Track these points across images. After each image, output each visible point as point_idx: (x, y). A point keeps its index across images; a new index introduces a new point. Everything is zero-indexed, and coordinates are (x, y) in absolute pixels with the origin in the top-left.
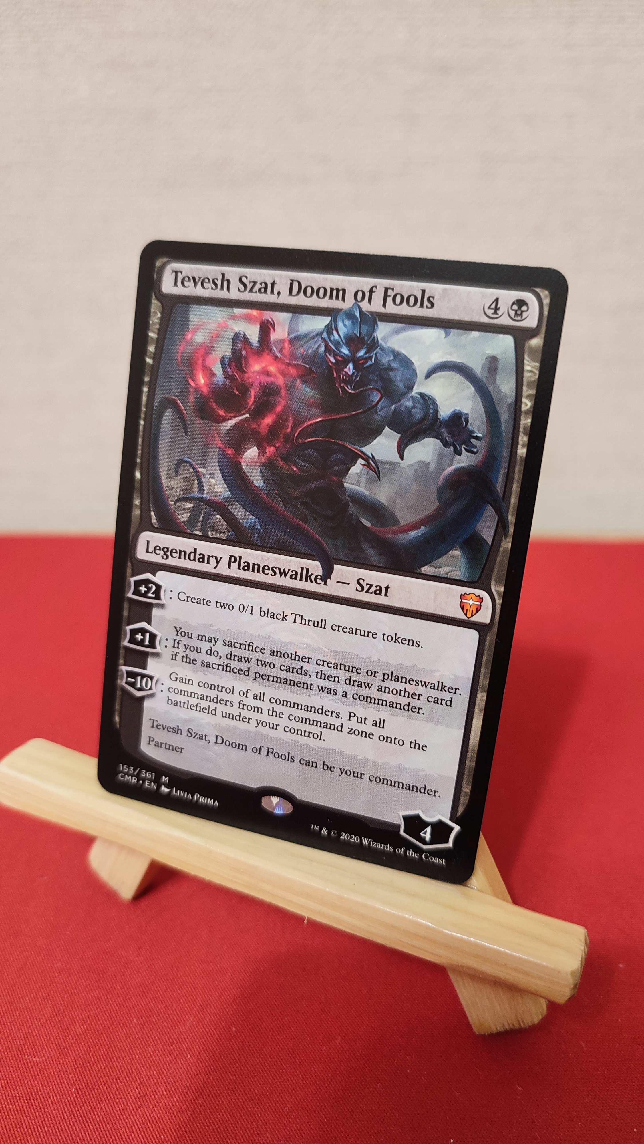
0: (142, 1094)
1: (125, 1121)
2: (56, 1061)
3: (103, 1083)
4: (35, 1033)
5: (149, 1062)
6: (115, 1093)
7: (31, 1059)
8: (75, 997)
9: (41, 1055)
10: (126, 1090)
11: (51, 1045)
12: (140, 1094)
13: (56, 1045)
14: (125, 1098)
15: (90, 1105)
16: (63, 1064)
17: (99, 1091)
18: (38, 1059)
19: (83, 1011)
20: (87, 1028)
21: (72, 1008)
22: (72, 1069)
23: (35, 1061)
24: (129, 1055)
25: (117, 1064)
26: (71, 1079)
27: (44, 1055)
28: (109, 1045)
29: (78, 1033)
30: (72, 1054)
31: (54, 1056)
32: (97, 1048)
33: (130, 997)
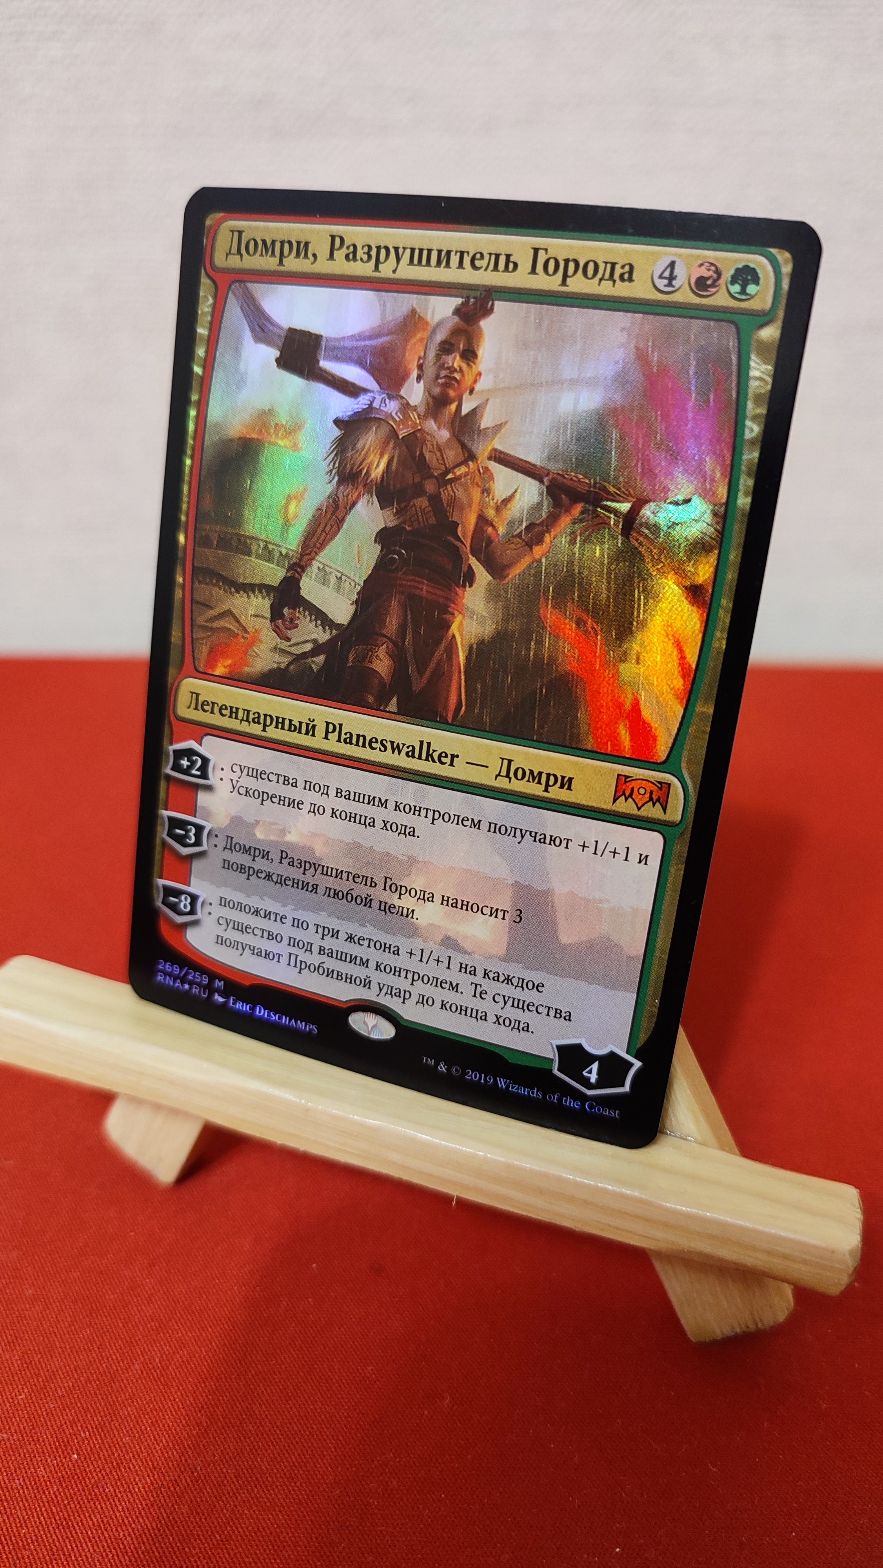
0: (156, 1486)
1: (131, 1526)
3: (98, 1470)
5: (167, 1436)
6: (116, 1483)
10: (132, 1480)
11: (20, 1412)
12: (153, 1485)
13: (28, 1413)
14: (130, 1492)
15: (79, 1503)
16: (38, 1440)
17: (93, 1481)
19: (66, 1360)
20: (73, 1386)
22: (52, 1448)
24: (137, 1426)
25: (119, 1440)
26: (51, 1464)
28: (106, 1412)
29: (61, 1394)
30: (52, 1426)
32: (89, 1416)
33: (137, 1339)
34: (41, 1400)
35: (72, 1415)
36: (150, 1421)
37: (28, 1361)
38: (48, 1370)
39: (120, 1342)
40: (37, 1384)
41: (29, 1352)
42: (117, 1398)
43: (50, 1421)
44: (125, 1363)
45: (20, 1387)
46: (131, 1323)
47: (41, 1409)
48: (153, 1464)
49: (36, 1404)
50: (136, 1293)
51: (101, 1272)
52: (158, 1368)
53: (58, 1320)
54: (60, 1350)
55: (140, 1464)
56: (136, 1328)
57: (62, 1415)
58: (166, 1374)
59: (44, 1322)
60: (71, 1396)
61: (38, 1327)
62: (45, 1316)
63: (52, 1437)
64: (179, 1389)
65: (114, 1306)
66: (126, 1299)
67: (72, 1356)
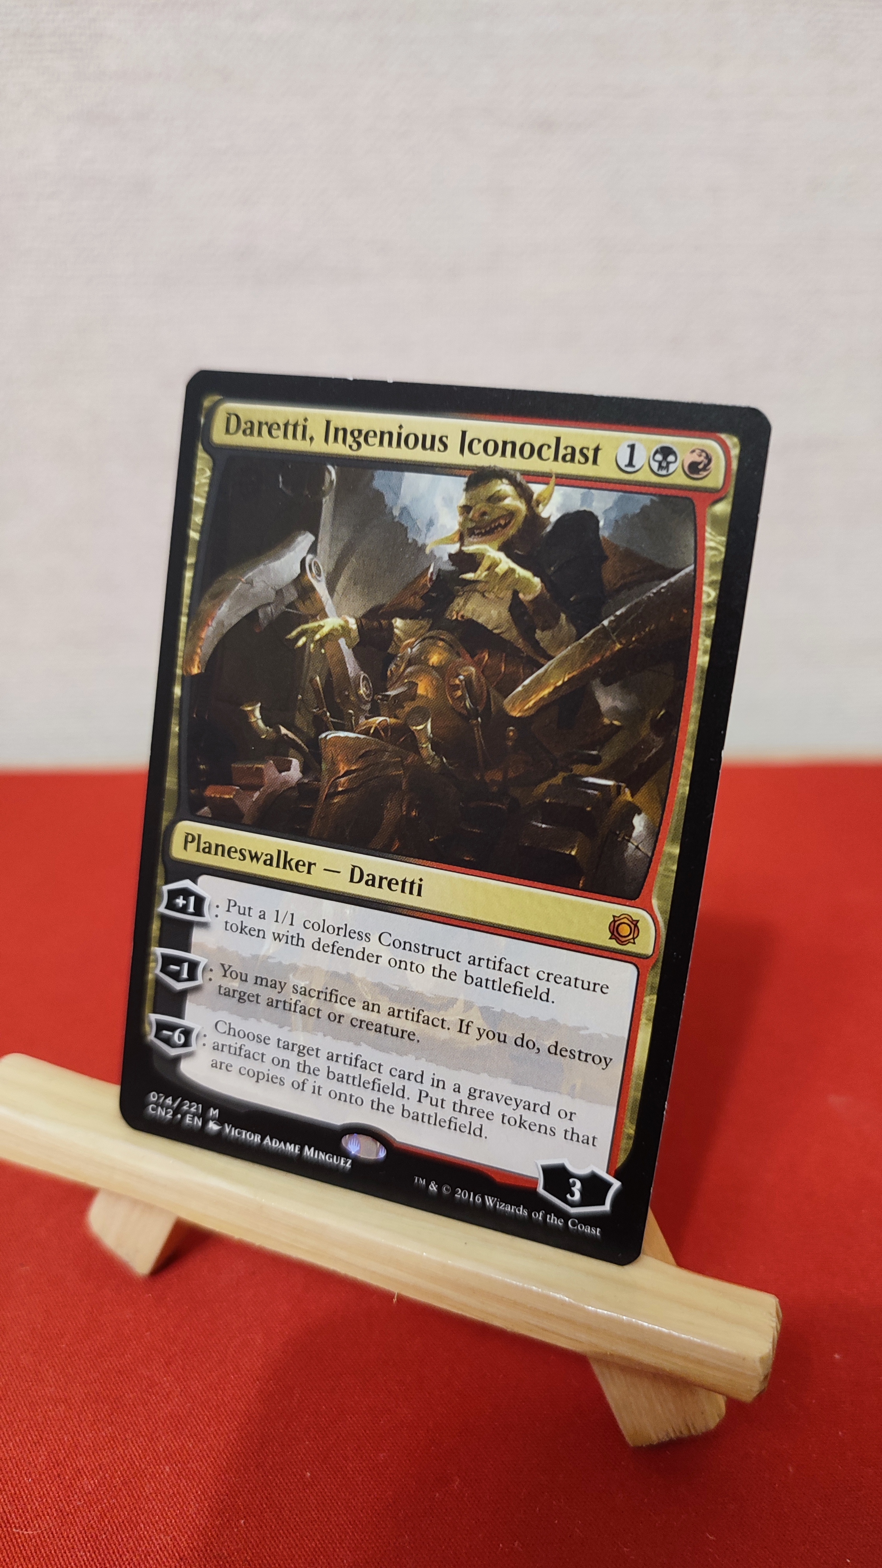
2: (57, 1533)
3: (127, 1563)
4: (25, 1493)
5: (191, 1527)
7: (21, 1532)
8: (79, 1438)
9: (35, 1526)
13: (56, 1511)
16: (68, 1537)
18: (30, 1533)
19: (91, 1458)
20: (99, 1482)
21: (76, 1455)
22: (81, 1544)
23: (27, 1536)
24: (162, 1519)
25: (146, 1533)
26: (81, 1559)
27: (39, 1526)
28: (132, 1507)
29: (87, 1492)
30: (80, 1522)
31: (54, 1526)
32: (115, 1511)
33: (157, 1435)
34: (69, 1497)
35: (99, 1511)
36: (174, 1514)
37: (54, 1460)
38: (73, 1469)
39: (141, 1439)
40: (64, 1482)
41: (55, 1452)
42: (141, 1492)
43: (78, 1517)
44: (148, 1459)
45: (48, 1486)
46: (151, 1419)
47: (69, 1506)
48: (179, 1555)
49: (64, 1502)
50: (154, 1391)
51: (120, 1371)
53: (81, 1420)
54: (84, 1449)
55: (167, 1556)
56: (156, 1425)
57: (90, 1511)
58: (188, 1468)
59: (67, 1423)
60: (97, 1493)
61: (62, 1427)
62: (68, 1416)
63: (81, 1533)
64: (200, 1482)
65: (133, 1404)
66: (145, 1397)
67: (96, 1454)
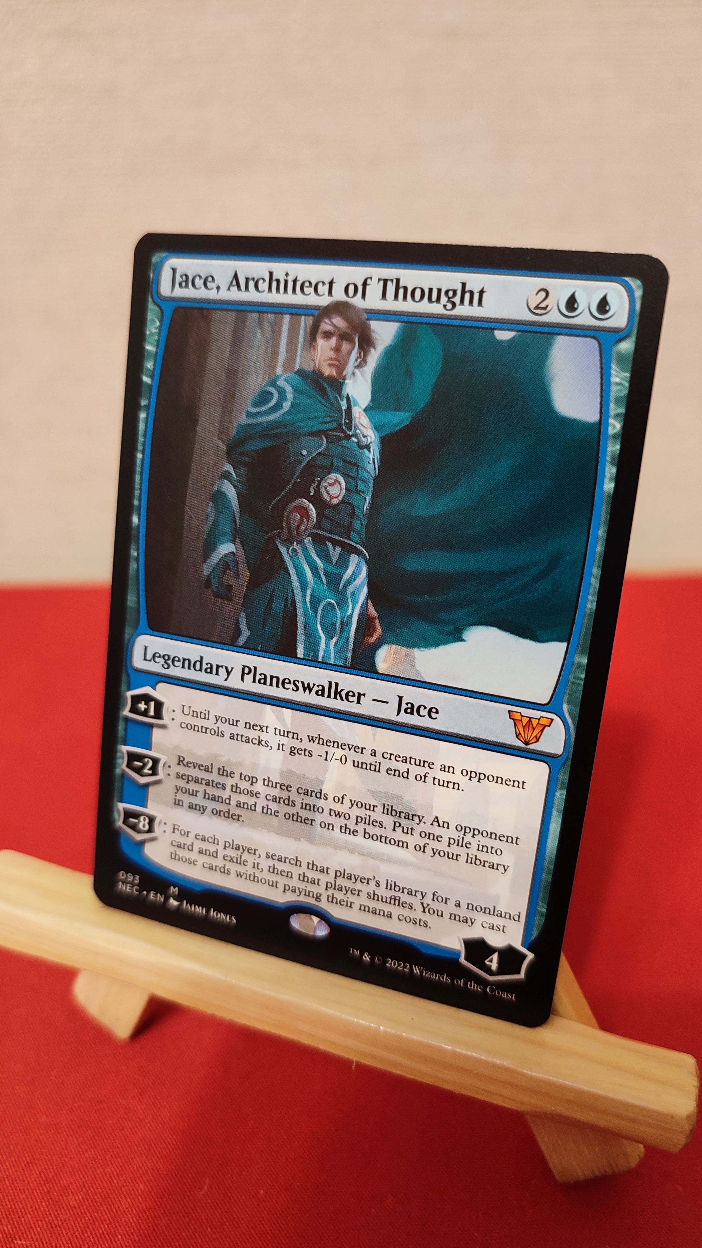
2: (46, 1243)
9: (27, 1236)
21: (63, 1174)
27: (32, 1237)
31: (44, 1236)
35: (83, 1224)
39: (119, 1160)
41: (45, 1171)
46: (127, 1142)
47: (57, 1219)
49: (53, 1215)
50: (130, 1117)
51: (100, 1101)
52: (151, 1181)
56: (131, 1148)
57: (75, 1224)
65: (112, 1129)
66: (122, 1123)
67: (80, 1173)
